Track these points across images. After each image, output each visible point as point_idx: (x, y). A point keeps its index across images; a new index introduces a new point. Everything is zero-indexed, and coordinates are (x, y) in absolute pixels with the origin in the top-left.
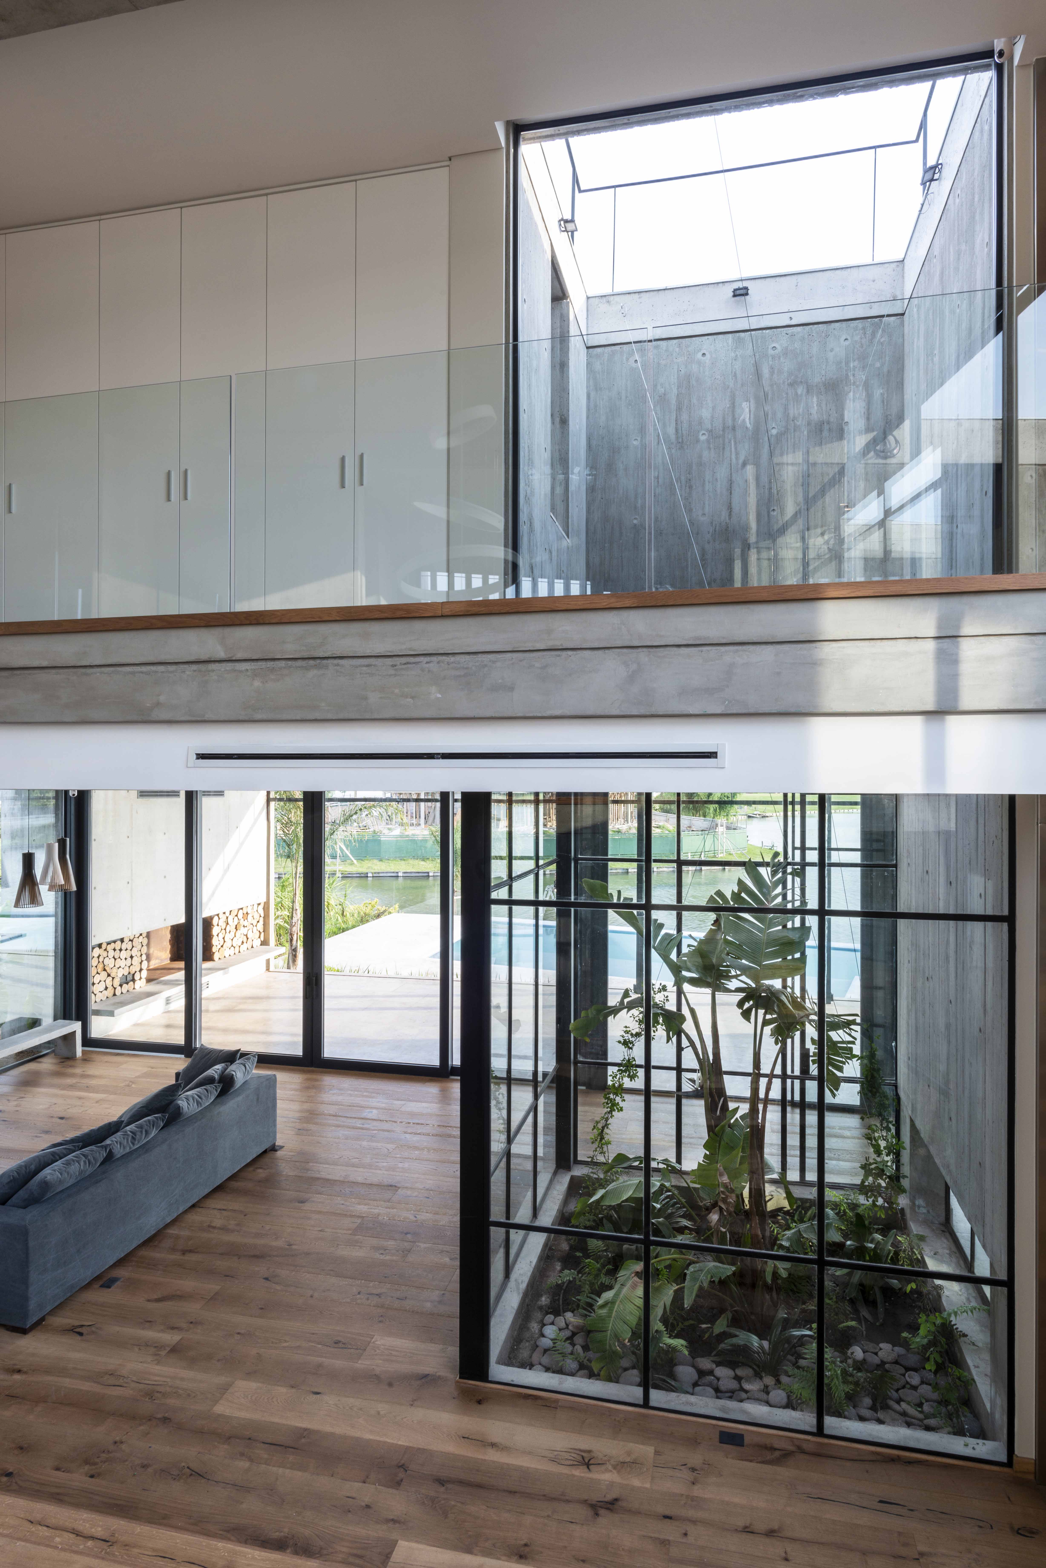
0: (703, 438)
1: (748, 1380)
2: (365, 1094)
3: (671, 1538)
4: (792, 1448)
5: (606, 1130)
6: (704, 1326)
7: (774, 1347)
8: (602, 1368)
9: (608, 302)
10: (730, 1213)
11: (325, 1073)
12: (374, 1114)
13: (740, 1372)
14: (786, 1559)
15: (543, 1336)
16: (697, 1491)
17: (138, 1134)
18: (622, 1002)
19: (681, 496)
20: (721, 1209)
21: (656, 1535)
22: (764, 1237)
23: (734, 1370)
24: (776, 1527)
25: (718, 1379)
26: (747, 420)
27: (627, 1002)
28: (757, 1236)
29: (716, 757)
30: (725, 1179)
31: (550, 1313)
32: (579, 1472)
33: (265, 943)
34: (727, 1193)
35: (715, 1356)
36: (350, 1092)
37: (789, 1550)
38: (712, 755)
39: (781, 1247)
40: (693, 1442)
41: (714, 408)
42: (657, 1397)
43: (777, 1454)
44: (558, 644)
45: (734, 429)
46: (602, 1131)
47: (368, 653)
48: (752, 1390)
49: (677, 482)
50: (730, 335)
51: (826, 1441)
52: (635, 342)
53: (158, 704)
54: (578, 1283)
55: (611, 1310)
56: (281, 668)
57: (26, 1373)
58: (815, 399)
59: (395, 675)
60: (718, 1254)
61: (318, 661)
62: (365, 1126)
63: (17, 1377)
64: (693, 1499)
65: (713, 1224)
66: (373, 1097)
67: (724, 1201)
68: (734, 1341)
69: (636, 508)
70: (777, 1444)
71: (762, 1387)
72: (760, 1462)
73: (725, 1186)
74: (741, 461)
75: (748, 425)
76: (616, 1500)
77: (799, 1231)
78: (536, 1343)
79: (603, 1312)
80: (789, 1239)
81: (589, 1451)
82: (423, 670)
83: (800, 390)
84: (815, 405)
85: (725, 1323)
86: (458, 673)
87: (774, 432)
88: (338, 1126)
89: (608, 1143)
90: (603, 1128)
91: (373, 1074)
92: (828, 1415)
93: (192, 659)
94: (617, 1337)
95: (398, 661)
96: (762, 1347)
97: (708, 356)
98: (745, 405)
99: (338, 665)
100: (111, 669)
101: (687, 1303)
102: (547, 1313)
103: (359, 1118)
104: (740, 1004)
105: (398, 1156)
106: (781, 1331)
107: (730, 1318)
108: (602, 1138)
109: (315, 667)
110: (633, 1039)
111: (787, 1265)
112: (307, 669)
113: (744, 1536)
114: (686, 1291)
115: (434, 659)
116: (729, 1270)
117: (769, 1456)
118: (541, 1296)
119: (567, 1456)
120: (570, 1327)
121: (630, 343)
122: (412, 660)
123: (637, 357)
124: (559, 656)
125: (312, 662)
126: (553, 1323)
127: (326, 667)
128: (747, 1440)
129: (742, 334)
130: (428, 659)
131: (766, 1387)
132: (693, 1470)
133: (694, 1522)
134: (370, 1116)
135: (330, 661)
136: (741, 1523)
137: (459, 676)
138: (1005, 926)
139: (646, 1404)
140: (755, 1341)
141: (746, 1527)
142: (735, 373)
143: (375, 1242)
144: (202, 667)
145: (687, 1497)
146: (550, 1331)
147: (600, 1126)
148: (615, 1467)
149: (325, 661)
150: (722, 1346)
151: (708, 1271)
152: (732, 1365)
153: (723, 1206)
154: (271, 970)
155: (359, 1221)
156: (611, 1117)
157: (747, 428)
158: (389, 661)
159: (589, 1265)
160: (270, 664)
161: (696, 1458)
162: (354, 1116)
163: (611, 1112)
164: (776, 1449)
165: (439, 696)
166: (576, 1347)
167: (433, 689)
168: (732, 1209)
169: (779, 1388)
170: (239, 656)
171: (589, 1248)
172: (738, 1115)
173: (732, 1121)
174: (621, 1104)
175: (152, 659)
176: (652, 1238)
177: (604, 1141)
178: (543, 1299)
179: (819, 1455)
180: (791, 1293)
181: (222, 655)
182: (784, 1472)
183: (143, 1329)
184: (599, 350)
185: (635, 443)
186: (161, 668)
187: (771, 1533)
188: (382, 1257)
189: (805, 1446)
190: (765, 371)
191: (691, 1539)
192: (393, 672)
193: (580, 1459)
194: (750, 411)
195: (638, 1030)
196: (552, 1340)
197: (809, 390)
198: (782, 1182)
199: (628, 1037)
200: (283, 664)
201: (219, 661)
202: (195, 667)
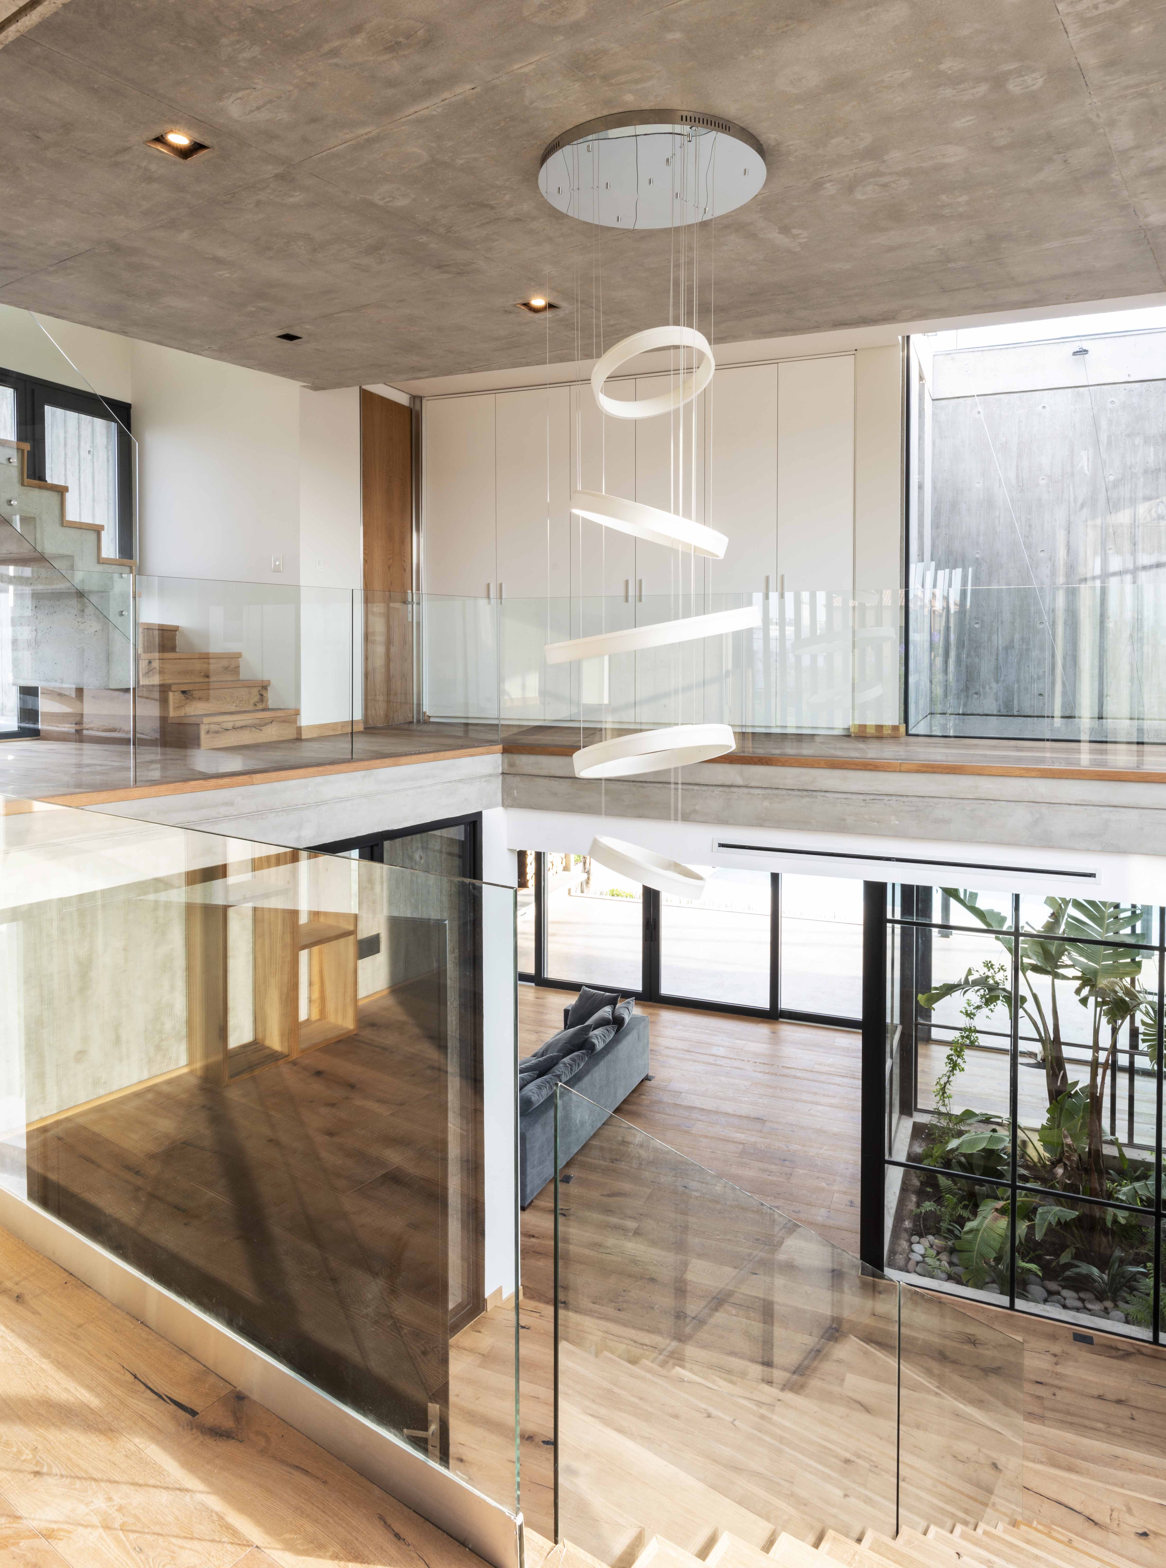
0: (1042, 482)
1: (1090, 1301)
2: (707, 1031)
3: (1043, 1395)
4: (1132, 1350)
5: (948, 1086)
6: (1048, 1257)
7: (1113, 1278)
8: (969, 1279)
9: (953, 359)
10: (1072, 1169)
11: (661, 1008)
12: (721, 1052)
13: (1082, 1295)
14: (1133, 1419)
15: (913, 1251)
16: (1059, 1369)
17: (574, 1066)
18: (967, 980)
19: (1021, 534)
20: (1065, 1165)
21: (1032, 1392)
22: (1101, 1190)
23: (1078, 1294)
24: (1123, 1399)
25: (1065, 1299)
26: (1086, 468)
27: (972, 981)
28: (1096, 1189)
29: (1095, 877)
30: (1069, 1141)
31: (915, 1235)
32: (967, 1347)
33: (566, 869)
34: (1070, 1152)
35: (1061, 1280)
36: (693, 1029)
37: (1134, 1413)
38: (1092, 875)
39: (1118, 1199)
40: (1053, 1337)
41: (1053, 456)
42: (1020, 1304)
43: (1121, 1353)
44: (983, 796)
45: (1072, 475)
46: (945, 1087)
47: (846, 790)
48: (1094, 1310)
49: (1017, 522)
50: (1070, 390)
51: (1161, 1348)
52: (977, 396)
53: (695, 811)
54: (938, 1212)
55: (976, 1236)
56: (783, 795)
57: (538, 1238)
58: (1152, 449)
59: (865, 806)
60: (1059, 1199)
61: (810, 793)
62: (718, 1063)
63: (533, 1240)
64: (1057, 1374)
65: (1058, 1176)
66: (715, 1035)
67: (1068, 1158)
68: (1078, 1270)
69: (978, 543)
70: (1120, 1346)
71: (1103, 1308)
72: (1107, 1357)
73: (1069, 1146)
74: (1079, 504)
75: (1087, 472)
76: (999, 1368)
77: (1134, 1188)
78: (908, 1256)
79: (970, 1236)
80: (1124, 1194)
81: (973, 1335)
82: (885, 805)
83: (1138, 440)
84: (1152, 455)
85: (1070, 1256)
86: (911, 809)
87: (1112, 478)
88: (695, 1061)
89: (949, 1097)
90: (945, 1084)
91: (708, 1012)
92: (1162, 1331)
93: (719, 783)
94: (982, 1256)
95: (868, 797)
96: (1101, 1278)
97: (1048, 408)
98: (1084, 454)
99: (824, 796)
100: (661, 785)
101: (1038, 1237)
102: (912, 1235)
103: (710, 1055)
104: (1078, 991)
105: (756, 1092)
106: (1119, 1266)
107: (1074, 1252)
108: (944, 1093)
109: (808, 796)
110: (975, 1011)
111: (1126, 1214)
112: (802, 797)
113: (1099, 1401)
114: (1036, 1227)
115: (894, 798)
116: (1072, 1214)
117: (1114, 1353)
118: (905, 1220)
119: (957, 1336)
120: (934, 1247)
121: (974, 396)
122: (877, 797)
123: (980, 408)
124: (983, 804)
125: (805, 793)
126: (919, 1243)
127: (816, 797)
128: (1095, 1340)
129: (1081, 389)
130: (889, 798)
131: (1106, 1309)
132: (1055, 1355)
133: (1060, 1388)
134: (719, 1053)
135: (819, 793)
136: (1096, 1393)
137: (912, 811)
139: (1012, 1307)
140: (1095, 1271)
141: (1100, 1396)
142: (1074, 425)
143: (760, 1165)
144: (727, 789)
145: (1053, 1372)
146: (919, 1249)
147: (942, 1082)
148: (994, 1347)
149: (814, 793)
150: (1068, 1273)
151: (1055, 1214)
152: (1077, 1290)
153: (1067, 1163)
154: (571, 894)
155: (741, 1146)
156: (953, 1075)
157: (1085, 474)
158: (861, 797)
159: (948, 1200)
160: (775, 792)
161: (1057, 1348)
162: (703, 1052)
163: (952, 1071)
164: (1119, 1350)
165: (897, 822)
166: (943, 1262)
167: (893, 818)
168: (1075, 1166)
169: (1118, 1310)
170: (753, 784)
171: (941, 1185)
172: (1077, 1088)
173: (1072, 1092)
174: (963, 1065)
176: (1018, 1184)
177: (945, 1095)
178: (907, 1223)
179: (1154, 1357)
180: (1123, 1239)
181: (741, 782)
182: (1126, 1365)
183: (608, 1216)
184: (943, 402)
185: (978, 485)
186: (696, 788)
187: (1119, 1402)
188: (770, 1178)
189: (1144, 1350)
190: (1104, 423)
191: (1058, 1397)
192: (864, 804)
193: (967, 1339)
194: (1088, 459)
195: (979, 1004)
196: (922, 1255)
197: (1147, 441)
198: (1113, 1143)
199: (970, 1009)
200: (784, 792)
201: (739, 787)
202: (721, 789)
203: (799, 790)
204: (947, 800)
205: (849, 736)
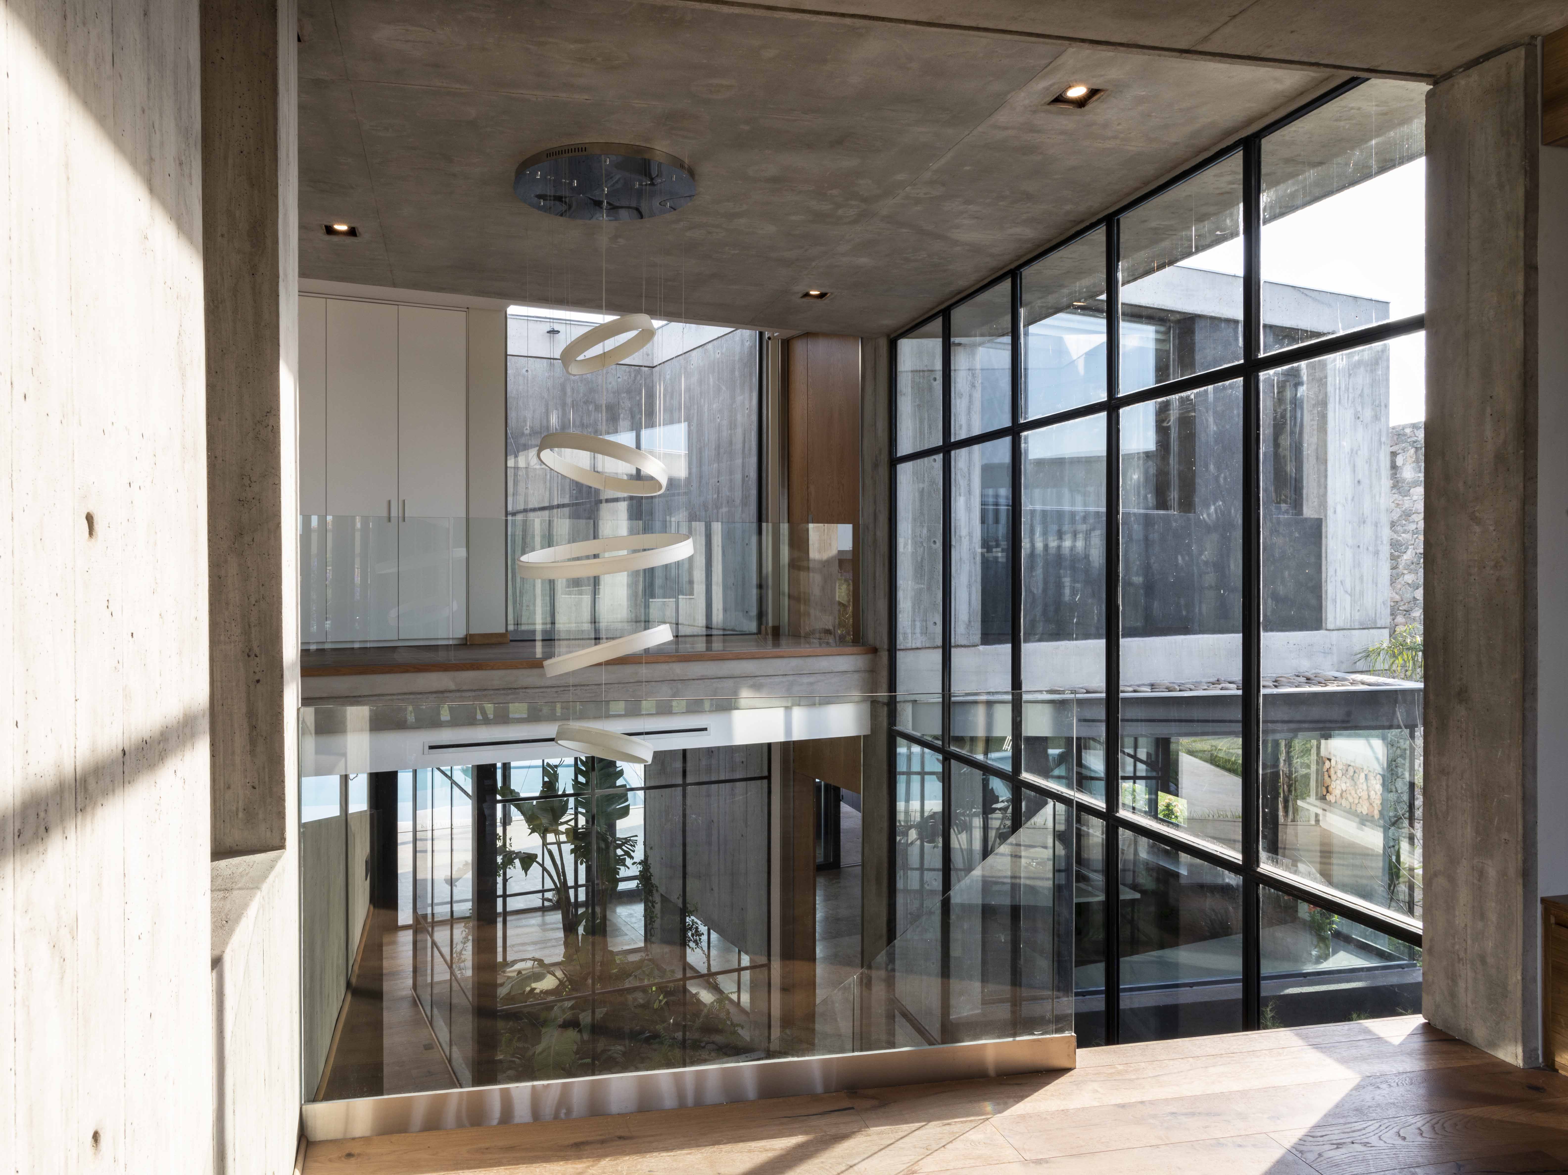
0: (527, 432)
26: (556, 424)
29: (707, 730)
38: (705, 729)
41: (534, 412)
44: (640, 679)
45: (548, 428)
47: (543, 685)
50: (544, 360)
58: (600, 415)
61: (511, 690)
93: (434, 690)
97: (530, 372)
98: (555, 413)
99: (523, 692)
112: (504, 694)
124: (641, 685)
125: (507, 691)
127: (516, 693)
129: (553, 361)
135: (518, 690)
138: (765, 781)
142: (549, 388)
144: (440, 695)
149: (515, 690)
158: (554, 690)
160: (482, 692)
170: (464, 688)
175: (406, 691)
181: (453, 687)
200: (492, 692)
201: (450, 691)
202: (435, 695)
203: (504, 689)
204: (616, 686)
205: (466, 644)
